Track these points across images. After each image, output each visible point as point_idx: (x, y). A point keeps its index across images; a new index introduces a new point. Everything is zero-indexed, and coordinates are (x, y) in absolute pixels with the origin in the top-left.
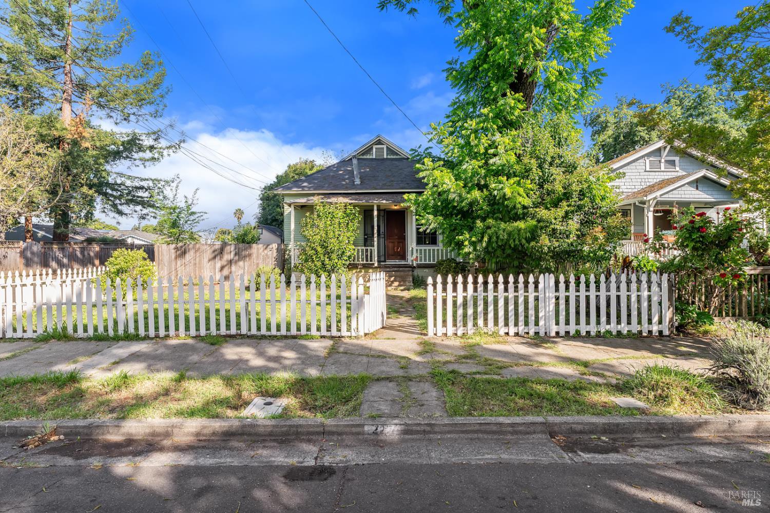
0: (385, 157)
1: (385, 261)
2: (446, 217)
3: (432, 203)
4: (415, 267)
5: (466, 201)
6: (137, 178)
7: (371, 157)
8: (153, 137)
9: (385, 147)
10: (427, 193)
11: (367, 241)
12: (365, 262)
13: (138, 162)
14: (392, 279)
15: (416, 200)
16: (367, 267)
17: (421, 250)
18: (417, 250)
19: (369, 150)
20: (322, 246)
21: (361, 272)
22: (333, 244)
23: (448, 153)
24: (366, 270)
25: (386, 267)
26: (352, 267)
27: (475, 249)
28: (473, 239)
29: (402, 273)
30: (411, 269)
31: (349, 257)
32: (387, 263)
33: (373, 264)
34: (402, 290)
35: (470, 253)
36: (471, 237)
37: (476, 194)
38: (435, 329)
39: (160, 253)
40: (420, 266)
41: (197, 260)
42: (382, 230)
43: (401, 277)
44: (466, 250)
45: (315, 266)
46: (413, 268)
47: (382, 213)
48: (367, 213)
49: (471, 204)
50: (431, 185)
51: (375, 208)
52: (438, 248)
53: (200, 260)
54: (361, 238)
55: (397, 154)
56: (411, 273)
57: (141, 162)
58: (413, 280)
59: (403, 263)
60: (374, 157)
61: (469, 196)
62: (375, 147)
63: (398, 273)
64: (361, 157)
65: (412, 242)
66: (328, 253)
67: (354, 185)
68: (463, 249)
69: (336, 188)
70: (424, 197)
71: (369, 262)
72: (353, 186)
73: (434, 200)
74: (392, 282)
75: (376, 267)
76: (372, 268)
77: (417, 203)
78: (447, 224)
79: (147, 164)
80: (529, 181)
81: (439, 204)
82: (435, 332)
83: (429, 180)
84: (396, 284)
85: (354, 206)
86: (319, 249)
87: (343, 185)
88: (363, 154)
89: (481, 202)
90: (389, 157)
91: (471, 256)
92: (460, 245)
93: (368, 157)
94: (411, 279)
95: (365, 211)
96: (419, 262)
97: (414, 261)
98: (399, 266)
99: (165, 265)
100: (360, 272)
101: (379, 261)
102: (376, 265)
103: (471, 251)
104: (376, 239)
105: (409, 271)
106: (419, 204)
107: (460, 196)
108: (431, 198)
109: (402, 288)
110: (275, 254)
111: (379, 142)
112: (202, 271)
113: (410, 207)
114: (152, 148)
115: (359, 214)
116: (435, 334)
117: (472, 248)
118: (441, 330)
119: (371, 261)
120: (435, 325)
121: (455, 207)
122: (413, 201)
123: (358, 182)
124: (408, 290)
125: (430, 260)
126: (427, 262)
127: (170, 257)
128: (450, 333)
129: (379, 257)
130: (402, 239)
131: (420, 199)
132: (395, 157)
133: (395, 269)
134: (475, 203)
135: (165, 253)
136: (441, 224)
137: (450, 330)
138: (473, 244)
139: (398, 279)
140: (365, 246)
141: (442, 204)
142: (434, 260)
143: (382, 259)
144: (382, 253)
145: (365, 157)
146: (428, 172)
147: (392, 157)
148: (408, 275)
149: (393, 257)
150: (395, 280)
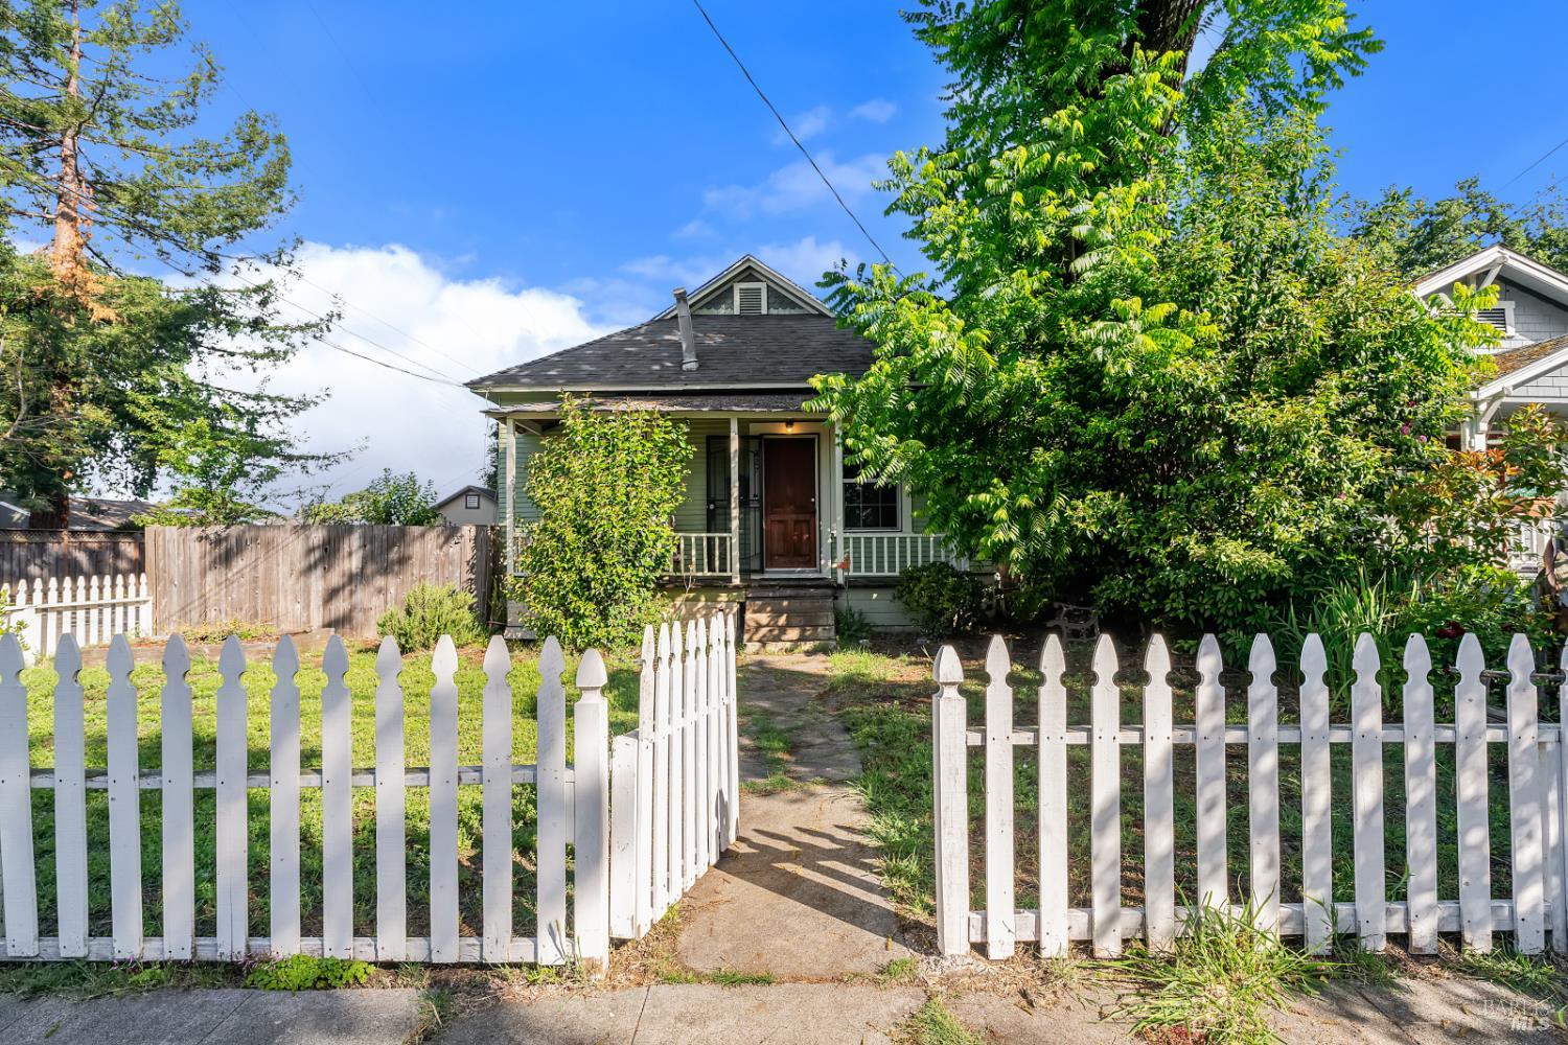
0: (764, 311)
1: (761, 571)
2: (930, 442)
3: (891, 402)
4: (840, 587)
5: (994, 391)
6: (234, 393)
7: (729, 312)
8: (257, 298)
9: (762, 286)
10: (879, 372)
11: (715, 518)
12: (707, 573)
13: (238, 360)
14: (782, 620)
15: (845, 393)
16: (711, 586)
17: (857, 541)
18: (846, 540)
19: (722, 294)
20: (580, 529)
21: (699, 600)
22: (608, 521)
23: (943, 250)
24: (713, 593)
25: (764, 585)
26: (669, 587)
27: (1026, 535)
28: (1024, 501)
29: (807, 604)
30: (829, 592)
31: (659, 561)
32: (766, 576)
33: (729, 579)
34: (808, 653)
35: (1010, 544)
36: (1012, 498)
37: (1028, 368)
38: (976, 917)
39: (160, 551)
40: (854, 584)
41: (261, 568)
42: (753, 490)
43: (803, 613)
44: (1000, 535)
45: (559, 584)
46: (835, 589)
47: (754, 446)
48: (713, 444)
49: (1010, 402)
50: (890, 346)
51: (734, 427)
52: (901, 535)
53: (268, 571)
54: (699, 508)
55: (794, 305)
56: (830, 602)
57: (245, 360)
58: (837, 622)
59: (809, 574)
60: (737, 311)
61: (1003, 376)
62: (738, 287)
63: (796, 604)
64: (705, 312)
65: (832, 520)
66: (596, 548)
67: (681, 372)
68: (989, 534)
69: (632, 378)
70: (871, 379)
71: (717, 574)
72: (678, 372)
73: (899, 390)
74: (783, 630)
75: (737, 588)
76: (726, 589)
77: (849, 400)
78: (935, 463)
79: (259, 363)
80: (1207, 315)
81: (912, 406)
82: (976, 938)
83: (882, 332)
84: (793, 634)
85: (676, 422)
86: (570, 536)
87: (652, 373)
88: (708, 305)
89: (1043, 390)
90: (773, 312)
91: (1015, 553)
92: (978, 521)
93: (722, 311)
94: (831, 621)
95: (709, 439)
96: (851, 573)
97: (840, 572)
98: (800, 584)
99: (172, 582)
100: (696, 600)
101: (745, 572)
102: (737, 581)
103: (1013, 537)
104: (735, 512)
105: (825, 597)
106: (854, 404)
107: (978, 373)
108: (889, 385)
109: (808, 646)
110: (469, 553)
111: (749, 273)
112: (274, 598)
113: (829, 411)
114: (256, 324)
115: (688, 442)
116: (981, 948)
117: (1016, 529)
118: (1005, 927)
119: (723, 570)
120: (978, 901)
121: (959, 413)
122: (836, 395)
123: (690, 364)
124: (825, 650)
125: (880, 568)
126: (874, 573)
127: (188, 562)
128: (1055, 944)
129: (744, 559)
130: (808, 511)
131: (859, 387)
132: (787, 312)
133: (788, 592)
134: (1020, 397)
135: (172, 549)
136: (917, 465)
137: (1059, 925)
138: (1020, 516)
139: (795, 621)
140: (709, 531)
141: (919, 405)
142: (892, 568)
143: (755, 565)
144: (754, 548)
145: (714, 312)
146: (880, 307)
147: (781, 312)
148: (822, 609)
149: (783, 559)
150: (789, 625)
